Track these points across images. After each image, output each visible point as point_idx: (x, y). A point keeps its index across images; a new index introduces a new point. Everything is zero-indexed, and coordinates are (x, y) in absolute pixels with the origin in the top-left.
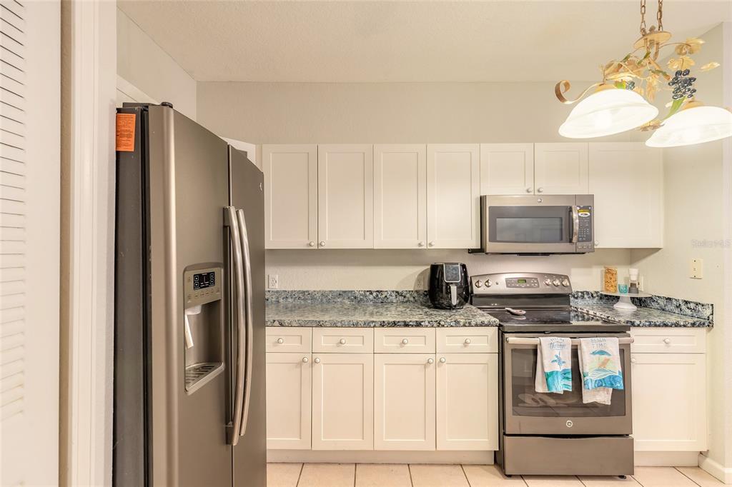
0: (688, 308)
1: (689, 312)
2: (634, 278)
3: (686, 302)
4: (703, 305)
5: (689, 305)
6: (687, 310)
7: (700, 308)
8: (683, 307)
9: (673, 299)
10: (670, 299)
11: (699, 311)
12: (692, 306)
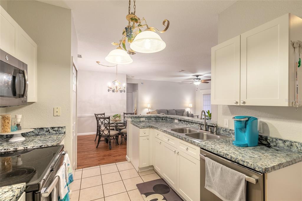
0: (54, 131)
1: (55, 132)
2: (19, 121)
3: (53, 128)
4: (62, 128)
5: (54, 129)
6: (53, 132)
7: (60, 129)
8: (51, 131)
9: (44, 128)
10: (42, 128)
11: (60, 130)
12: (56, 129)
